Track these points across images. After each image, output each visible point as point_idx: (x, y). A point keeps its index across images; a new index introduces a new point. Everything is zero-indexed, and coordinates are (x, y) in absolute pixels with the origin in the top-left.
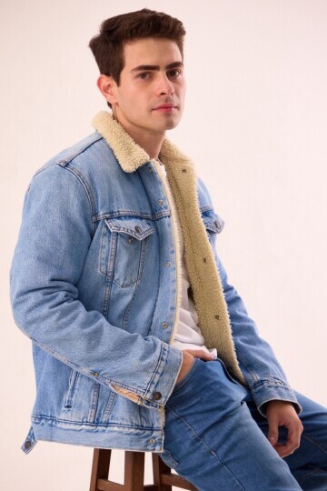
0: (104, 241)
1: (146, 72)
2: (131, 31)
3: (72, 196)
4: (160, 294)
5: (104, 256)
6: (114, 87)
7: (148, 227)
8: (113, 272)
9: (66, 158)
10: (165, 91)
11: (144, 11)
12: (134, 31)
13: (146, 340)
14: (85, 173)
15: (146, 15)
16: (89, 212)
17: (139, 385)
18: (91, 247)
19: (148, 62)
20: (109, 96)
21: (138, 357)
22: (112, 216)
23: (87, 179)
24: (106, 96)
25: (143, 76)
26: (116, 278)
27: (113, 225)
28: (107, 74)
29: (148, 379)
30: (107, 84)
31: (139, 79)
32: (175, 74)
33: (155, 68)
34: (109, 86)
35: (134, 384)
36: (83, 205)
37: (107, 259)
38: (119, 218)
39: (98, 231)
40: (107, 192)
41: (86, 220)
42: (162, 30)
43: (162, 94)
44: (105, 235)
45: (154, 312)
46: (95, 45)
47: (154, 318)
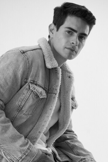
0: (25, 92)
1: (71, 31)
2: (74, 12)
3: (21, 66)
4: (37, 124)
5: (22, 98)
6: (55, 31)
7: (45, 94)
8: (23, 106)
9: (24, 49)
10: (75, 43)
11: (83, 7)
12: (75, 12)
13: (25, 139)
14: (30, 60)
15: (83, 8)
16: (25, 77)
17: (15, 157)
18: (19, 92)
19: (74, 27)
20: (51, 33)
21: (19, 145)
22: (33, 82)
23: (30, 62)
24: (50, 33)
25: (69, 32)
26: (23, 109)
27: (32, 86)
28: (55, 24)
29: (20, 155)
30: (53, 28)
31: (67, 33)
32: (82, 38)
33: (75, 31)
35: (13, 156)
36: (24, 73)
37: (23, 100)
38: (36, 85)
39: (25, 86)
40: (35, 72)
41: (22, 79)
43: (73, 43)
44: (27, 89)
45: (31, 130)
46: (57, 10)
47: (30, 133)
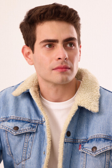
10: (61, 57)
33: (56, 41)
34: (29, 53)
42: (61, 16)
43: (59, 59)
